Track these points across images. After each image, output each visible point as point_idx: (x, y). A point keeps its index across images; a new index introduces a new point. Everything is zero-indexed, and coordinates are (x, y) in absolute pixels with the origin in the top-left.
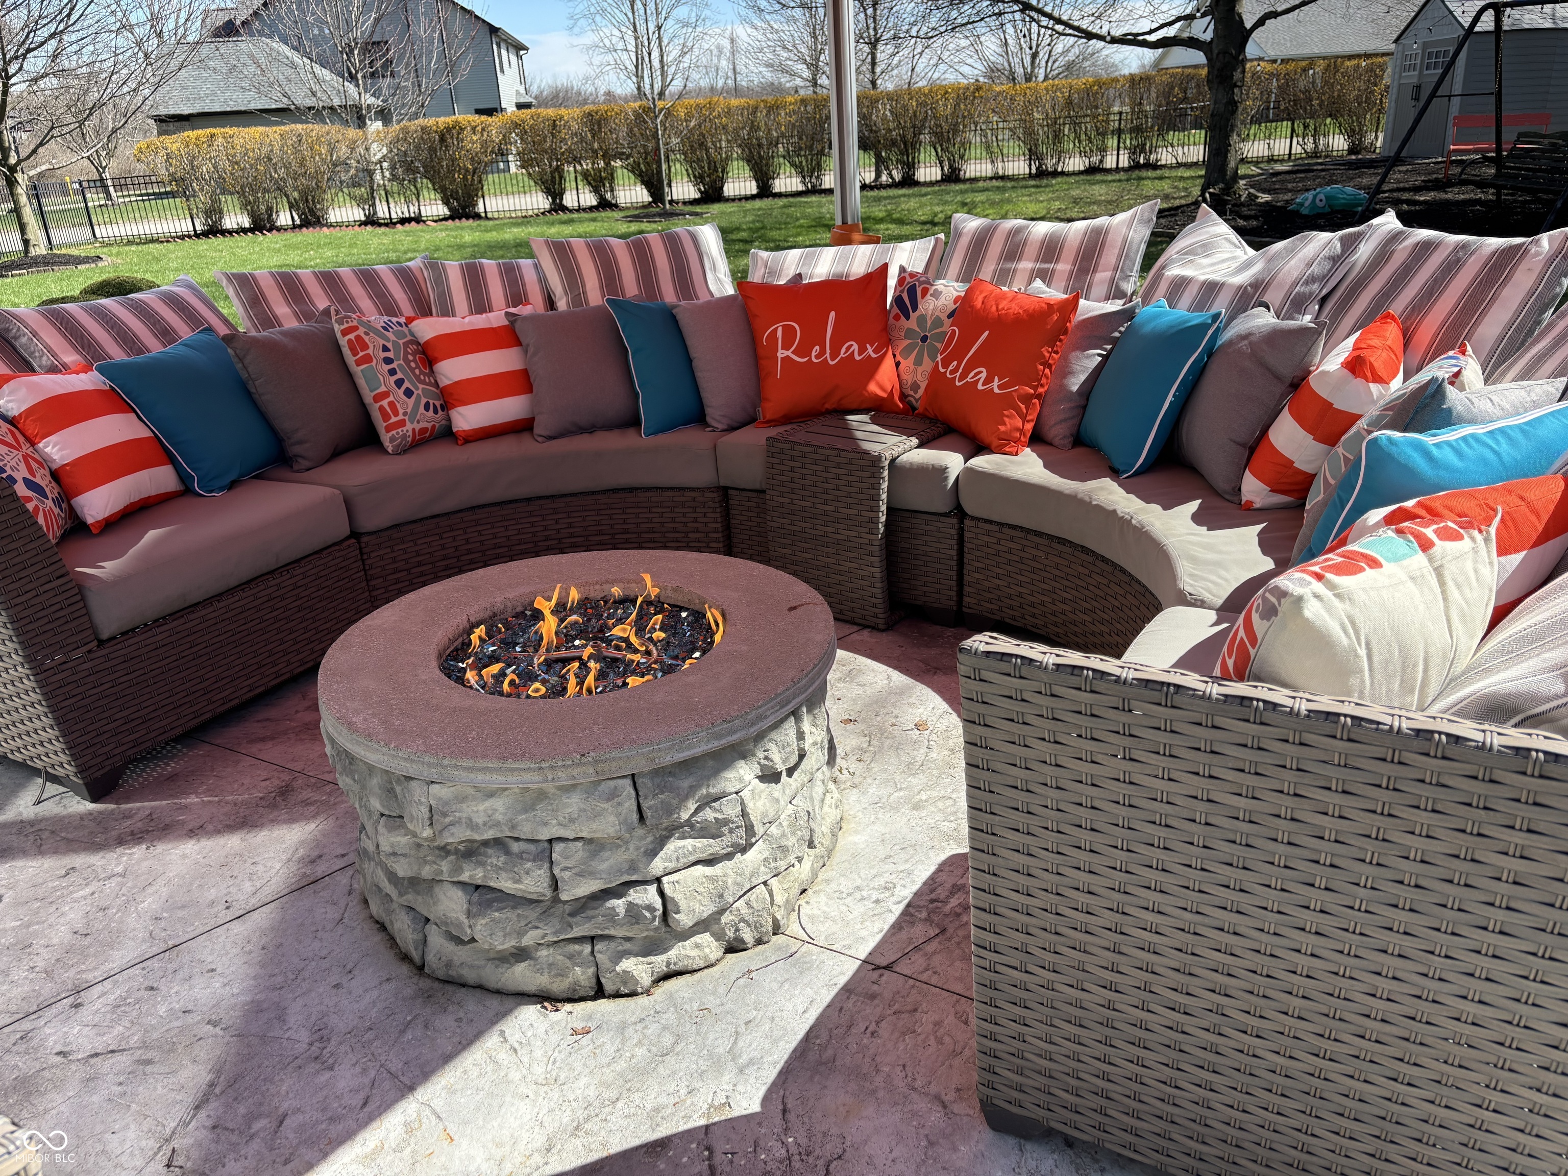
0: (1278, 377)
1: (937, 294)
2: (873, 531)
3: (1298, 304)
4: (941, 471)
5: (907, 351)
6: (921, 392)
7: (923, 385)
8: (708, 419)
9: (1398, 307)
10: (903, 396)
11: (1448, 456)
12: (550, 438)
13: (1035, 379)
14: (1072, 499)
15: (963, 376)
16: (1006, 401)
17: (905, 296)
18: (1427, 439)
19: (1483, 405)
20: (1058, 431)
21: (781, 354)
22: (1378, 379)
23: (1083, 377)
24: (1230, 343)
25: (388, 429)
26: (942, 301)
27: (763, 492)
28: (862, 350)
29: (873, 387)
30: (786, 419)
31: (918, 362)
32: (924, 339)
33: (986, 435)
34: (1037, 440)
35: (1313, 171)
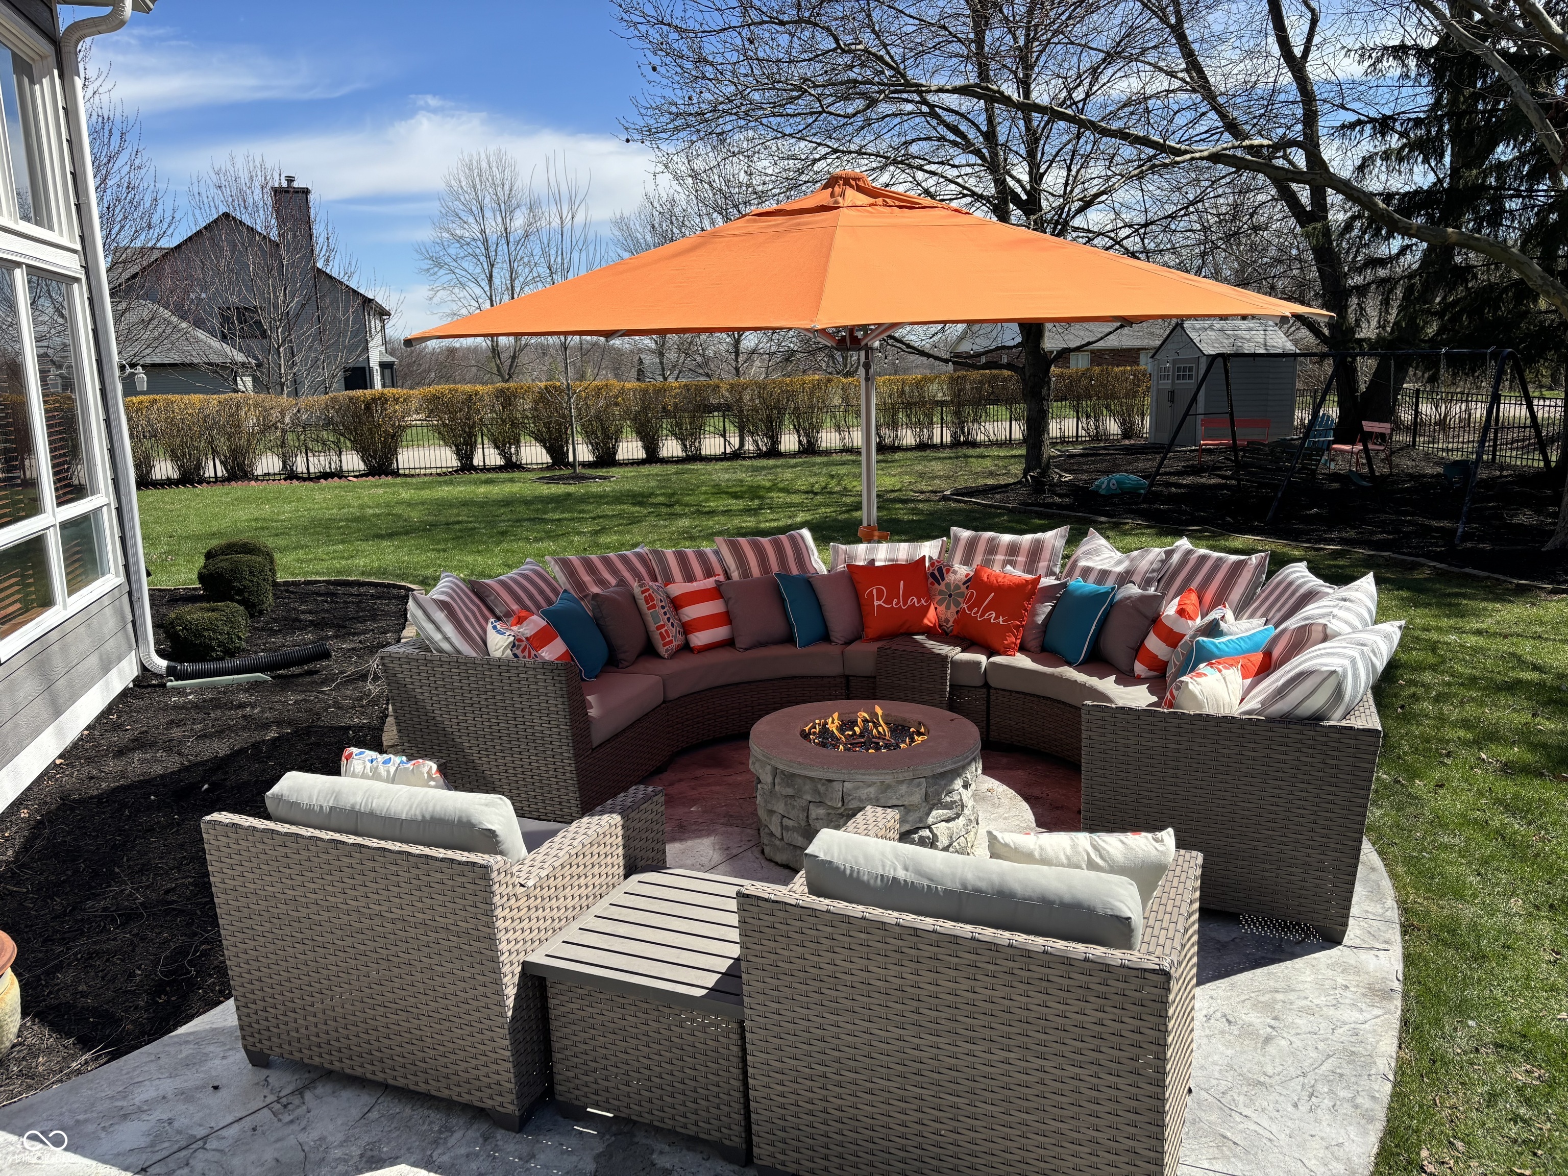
0: (1146, 617)
1: (955, 572)
2: (943, 696)
3: (1146, 583)
4: (979, 664)
5: (940, 603)
6: (951, 623)
7: (952, 620)
8: (833, 638)
9: (1194, 585)
10: (940, 626)
11: (1223, 647)
12: (746, 649)
13: (1020, 618)
14: (1052, 676)
15: (982, 616)
16: (1007, 629)
17: (936, 573)
18: (1216, 641)
19: (1234, 629)
20: (1033, 644)
21: (876, 603)
22: (1191, 619)
23: (1043, 617)
24: (1121, 601)
25: (664, 645)
26: (958, 576)
27: (875, 677)
28: (919, 601)
29: (926, 621)
30: (879, 638)
31: (948, 607)
32: (950, 596)
33: (996, 644)
34: (1023, 649)
35: (1099, 455)
